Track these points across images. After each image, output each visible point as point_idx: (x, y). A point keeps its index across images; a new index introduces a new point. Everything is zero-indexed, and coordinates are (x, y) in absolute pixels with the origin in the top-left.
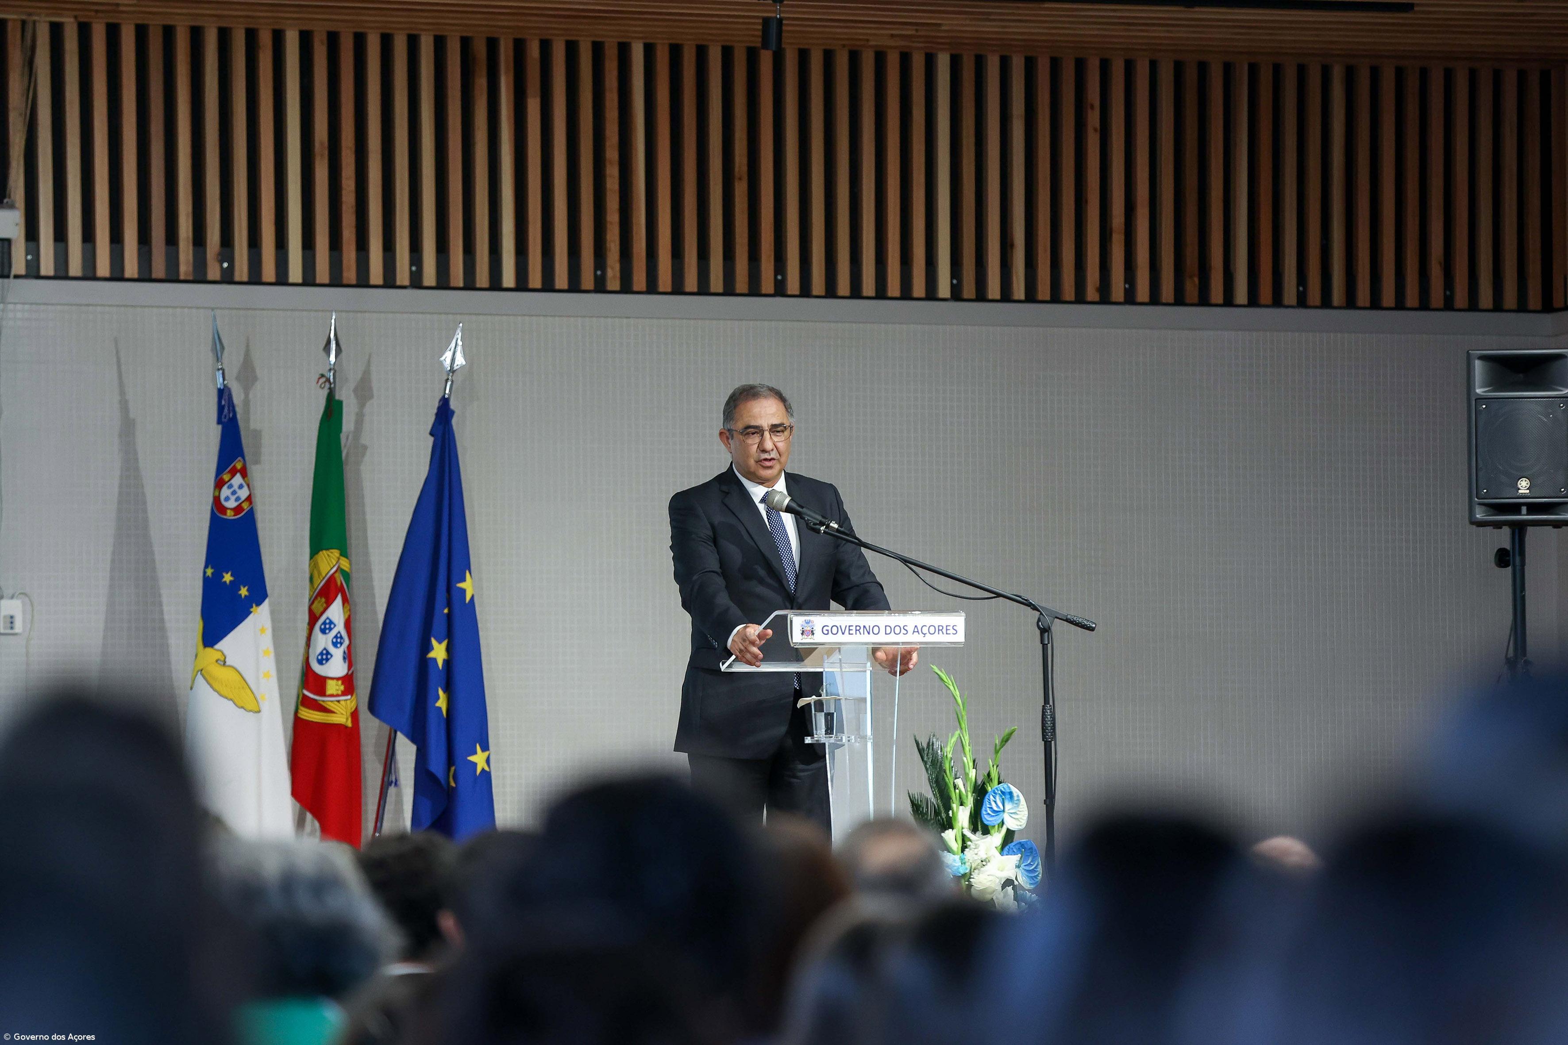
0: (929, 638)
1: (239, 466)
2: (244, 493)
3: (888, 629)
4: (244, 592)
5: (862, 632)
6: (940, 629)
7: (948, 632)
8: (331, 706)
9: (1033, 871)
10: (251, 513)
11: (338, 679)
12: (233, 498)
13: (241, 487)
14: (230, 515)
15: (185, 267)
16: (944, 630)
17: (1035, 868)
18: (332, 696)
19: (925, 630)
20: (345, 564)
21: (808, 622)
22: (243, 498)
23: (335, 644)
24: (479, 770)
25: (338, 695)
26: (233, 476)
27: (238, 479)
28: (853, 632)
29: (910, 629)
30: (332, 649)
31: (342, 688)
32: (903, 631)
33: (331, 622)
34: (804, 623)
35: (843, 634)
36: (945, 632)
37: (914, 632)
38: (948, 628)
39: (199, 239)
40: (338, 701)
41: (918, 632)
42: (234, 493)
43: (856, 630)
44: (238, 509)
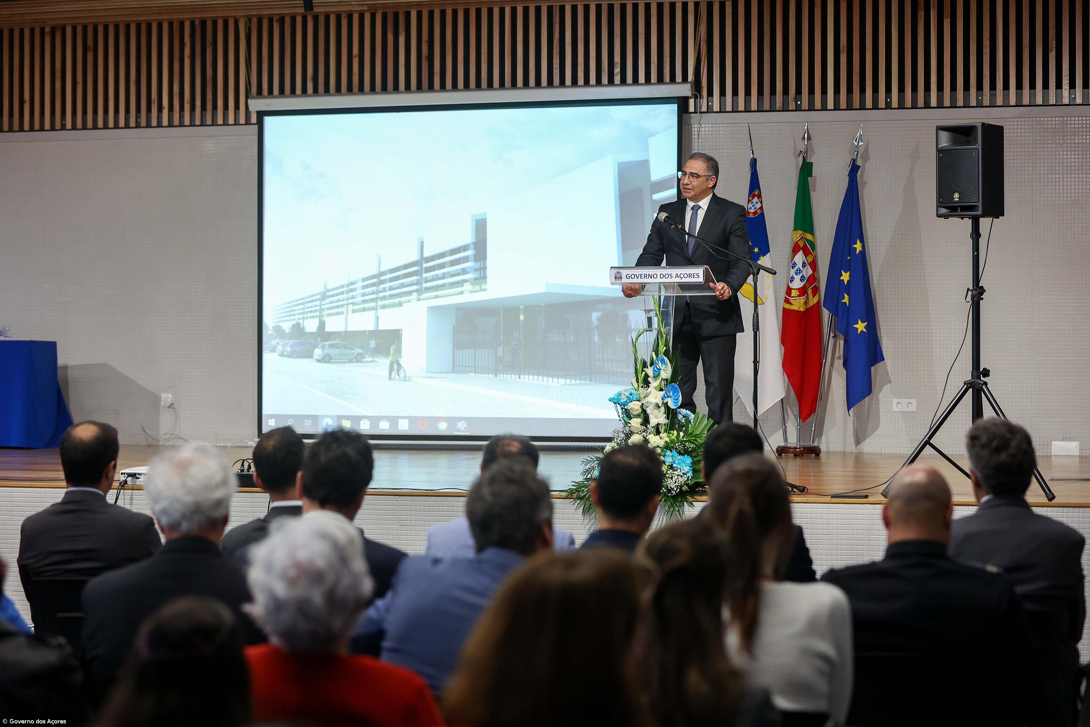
0: (684, 280)
1: (756, 193)
2: (758, 206)
3: (662, 275)
4: (756, 250)
5: (648, 277)
6: (690, 275)
7: (694, 277)
8: (792, 301)
9: (676, 399)
10: (762, 214)
11: (796, 289)
12: (753, 208)
13: (757, 203)
14: (751, 215)
15: (779, 104)
16: (692, 276)
17: (678, 398)
18: (793, 297)
19: (682, 276)
20: (809, 236)
21: (618, 273)
22: (758, 208)
23: (796, 274)
24: (859, 331)
25: (796, 297)
26: (753, 198)
27: (756, 199)
28: (643, 277)
29: (674, 275)
30: (795, 276)
31: (798, 293)
32: (670, 276)
33: (795, 264)
34: (616, 273)
35: (638, 278)
36: (692, 277)
37: (676, 277)
38: (694, 275)
39: (786, 91)
40: (795, 300)
41: (678, 277)
42: (754, 206)
43: (645, 276)
44: (755, 213)
